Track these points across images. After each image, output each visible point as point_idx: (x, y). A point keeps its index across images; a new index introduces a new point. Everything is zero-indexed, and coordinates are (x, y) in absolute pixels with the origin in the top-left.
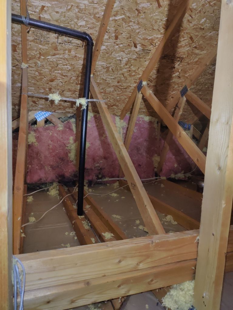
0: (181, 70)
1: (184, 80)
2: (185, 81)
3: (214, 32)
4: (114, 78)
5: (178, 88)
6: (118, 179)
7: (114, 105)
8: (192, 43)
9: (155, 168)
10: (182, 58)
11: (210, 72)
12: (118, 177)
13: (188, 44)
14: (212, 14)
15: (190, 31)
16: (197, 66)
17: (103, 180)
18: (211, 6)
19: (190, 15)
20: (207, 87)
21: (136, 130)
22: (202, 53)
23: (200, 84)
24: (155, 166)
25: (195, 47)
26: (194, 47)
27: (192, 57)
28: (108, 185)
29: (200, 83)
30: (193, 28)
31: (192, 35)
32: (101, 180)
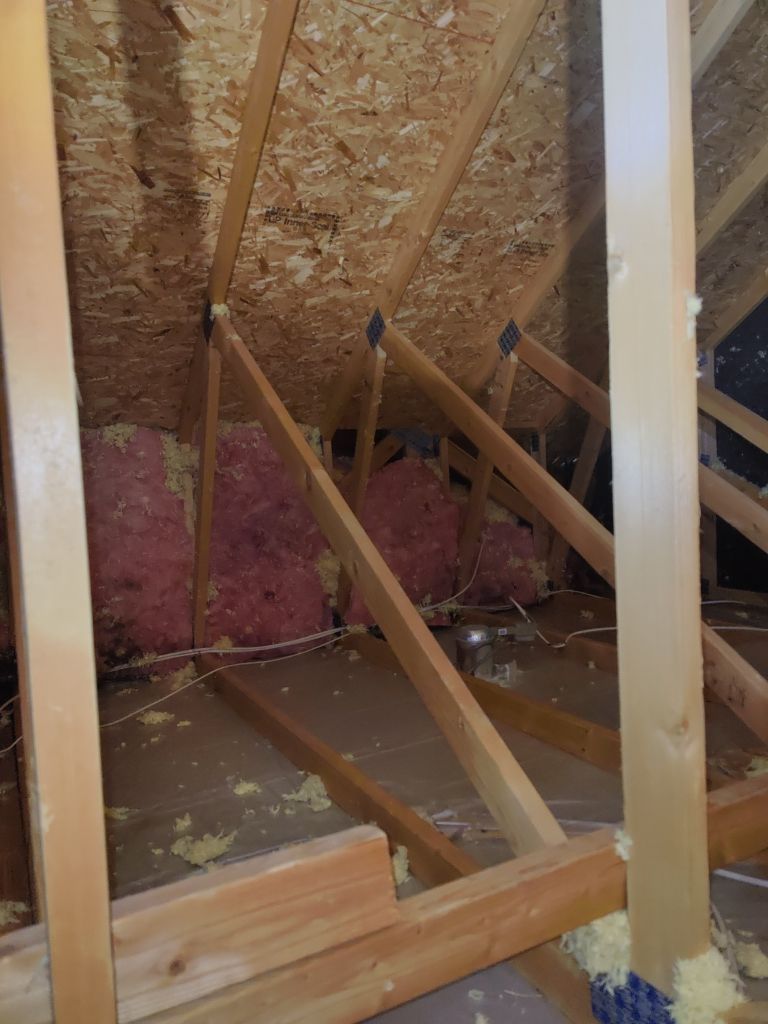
0: (346, 260)
1: (368, 292)
2: (371, 294)
3: (416, 123)
4: (104, 296)
5: (356, 321)
6: (190, 652)
7: (140, 395)
8: (350, 165)
9: (330, 596)
10: (334, 216)
11: (449, 261)
12: (193, 647)
13: (338, 168)
14: (385, 59)
15: (328, 122)
16: (397, 243)
17: (134, 665)
18: (374, 34)
19: (310, 65)
20: (453, 309)
21: (243, 475)
22: (398, 196)
23: (429, 303)
24: (328, 592)
25: (369, 179)
26: (362, 176)
27: (368, 214)
28: (155, 679)
29: (427, 301)
30: (336, 110)
31: (339, 135)
32: (125, 666)
